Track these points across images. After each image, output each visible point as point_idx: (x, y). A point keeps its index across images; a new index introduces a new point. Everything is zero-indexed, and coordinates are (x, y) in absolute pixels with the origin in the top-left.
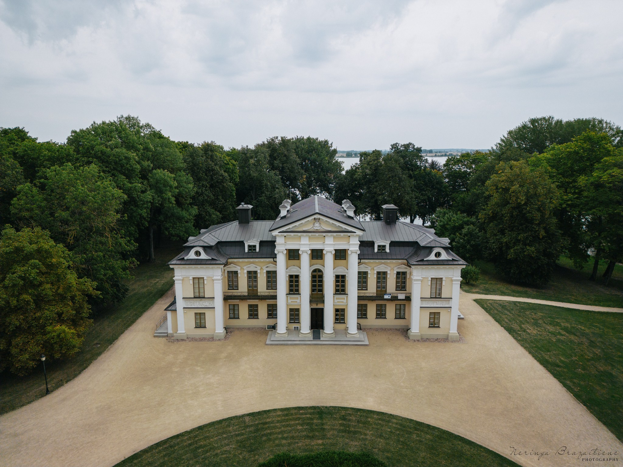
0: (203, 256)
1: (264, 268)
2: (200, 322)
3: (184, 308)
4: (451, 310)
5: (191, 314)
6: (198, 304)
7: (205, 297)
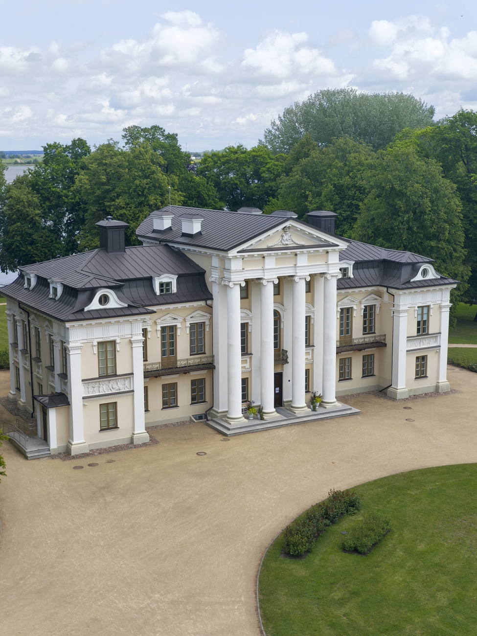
0: (114, 303)
1: (188, 318)
2: (109, 421)
3: (84, 398)
4: (439, 350)
5: (94, 408)
6: (105, 388)
7: (118, 374)
